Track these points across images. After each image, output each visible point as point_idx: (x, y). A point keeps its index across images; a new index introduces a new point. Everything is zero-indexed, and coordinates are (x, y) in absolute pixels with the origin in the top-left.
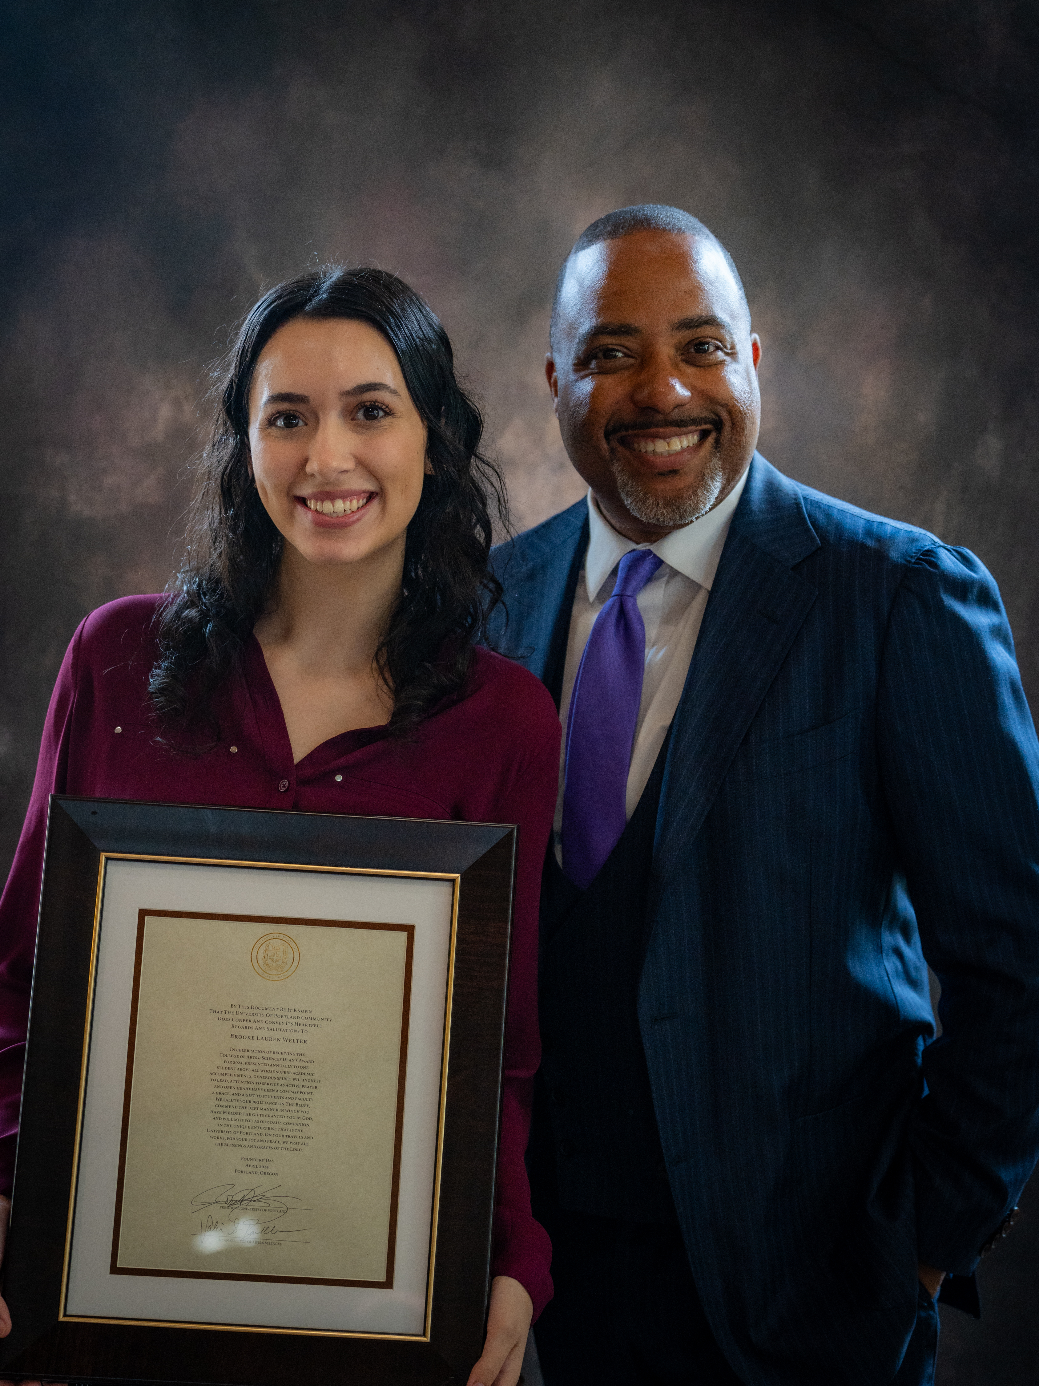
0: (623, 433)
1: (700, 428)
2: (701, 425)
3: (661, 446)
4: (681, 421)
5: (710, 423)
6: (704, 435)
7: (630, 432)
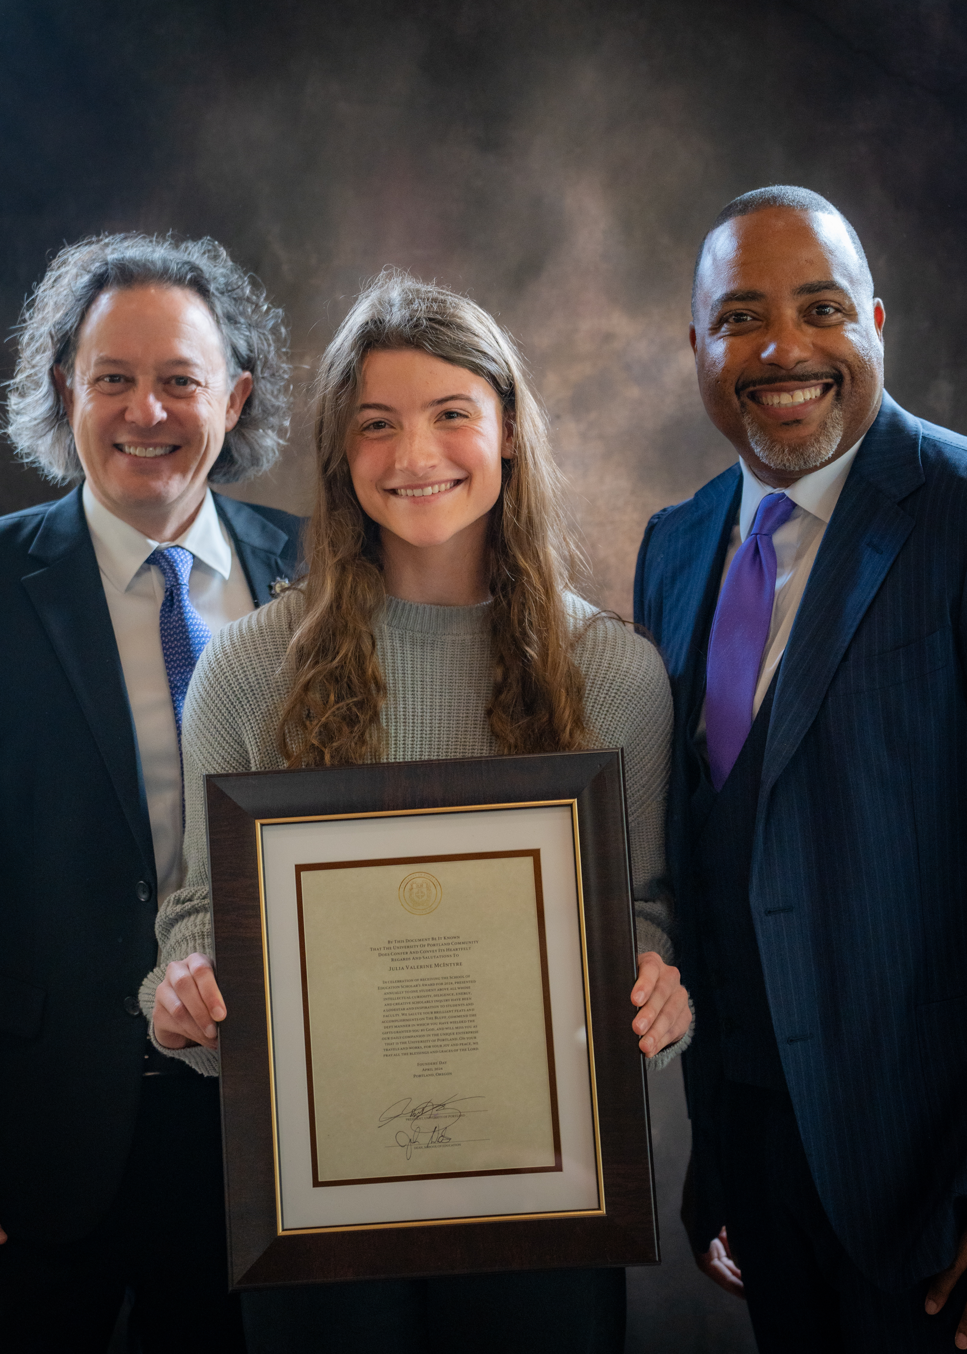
0: (751, 389)
1: (820, 381)
2: (822, 379)
3: (785, 399)
4: (803, 376)
5: (831, 377)
6: (826, 388)
7: (758, 387)
